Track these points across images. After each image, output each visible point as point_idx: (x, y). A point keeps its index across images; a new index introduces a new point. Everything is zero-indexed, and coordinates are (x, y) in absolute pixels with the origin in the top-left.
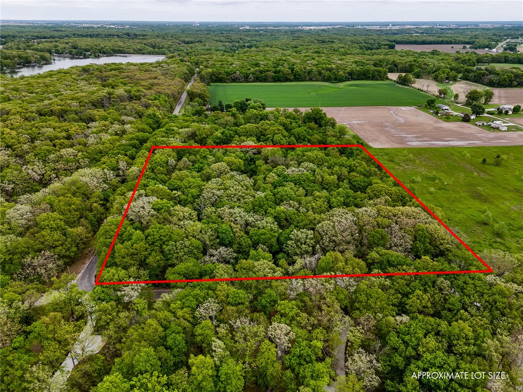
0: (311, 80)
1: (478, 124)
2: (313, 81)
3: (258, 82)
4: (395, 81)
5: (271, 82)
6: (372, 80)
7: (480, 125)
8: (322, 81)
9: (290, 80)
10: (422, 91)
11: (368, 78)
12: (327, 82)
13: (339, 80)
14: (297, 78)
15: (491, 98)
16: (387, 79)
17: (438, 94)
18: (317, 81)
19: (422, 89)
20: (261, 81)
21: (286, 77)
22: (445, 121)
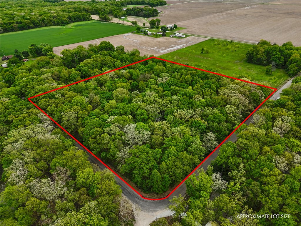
0: (46, 26)
1: (172, 36)
2: (48, 26)
3: (7, 32)
4: (97, 20)
5: (18, 31)
6: (83, 21)
7: (173, 37)
8: (54, 25)
9: (32, 28)
10: (120, 24)
11: (80, 20)
12: (58, 25)
13: (64, 23)
14: (37, 25)
15: (159, 23)
16: (91, 19)
17: (132, 24)
18: (51, 25)
19: (119, 23)
20: (9, 31)
21: (28, 26)
22: (156, 37)
